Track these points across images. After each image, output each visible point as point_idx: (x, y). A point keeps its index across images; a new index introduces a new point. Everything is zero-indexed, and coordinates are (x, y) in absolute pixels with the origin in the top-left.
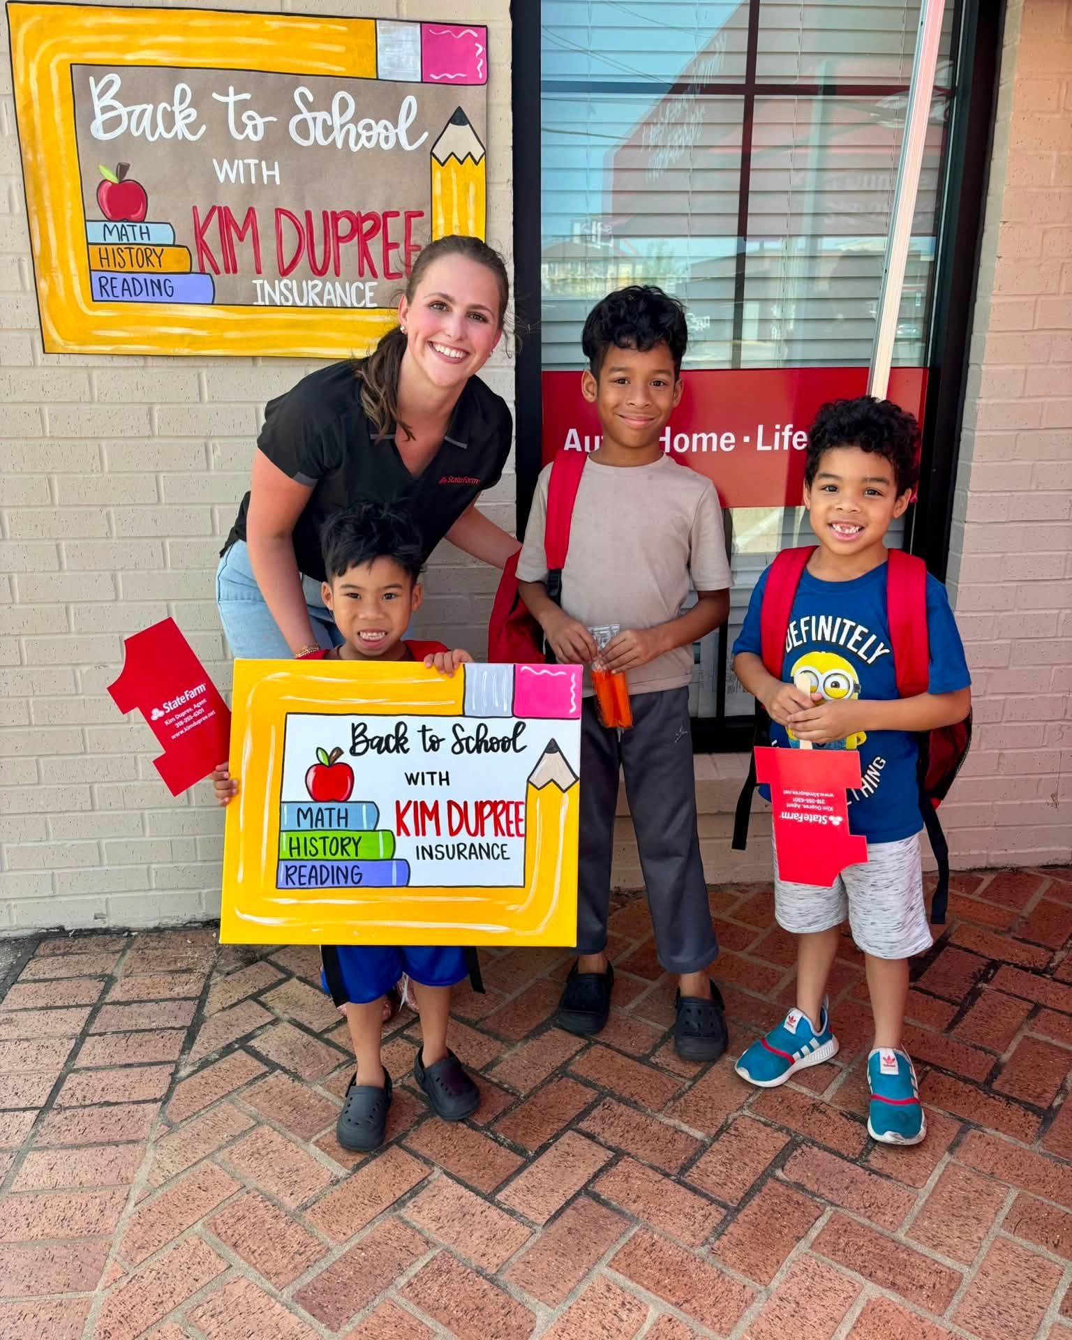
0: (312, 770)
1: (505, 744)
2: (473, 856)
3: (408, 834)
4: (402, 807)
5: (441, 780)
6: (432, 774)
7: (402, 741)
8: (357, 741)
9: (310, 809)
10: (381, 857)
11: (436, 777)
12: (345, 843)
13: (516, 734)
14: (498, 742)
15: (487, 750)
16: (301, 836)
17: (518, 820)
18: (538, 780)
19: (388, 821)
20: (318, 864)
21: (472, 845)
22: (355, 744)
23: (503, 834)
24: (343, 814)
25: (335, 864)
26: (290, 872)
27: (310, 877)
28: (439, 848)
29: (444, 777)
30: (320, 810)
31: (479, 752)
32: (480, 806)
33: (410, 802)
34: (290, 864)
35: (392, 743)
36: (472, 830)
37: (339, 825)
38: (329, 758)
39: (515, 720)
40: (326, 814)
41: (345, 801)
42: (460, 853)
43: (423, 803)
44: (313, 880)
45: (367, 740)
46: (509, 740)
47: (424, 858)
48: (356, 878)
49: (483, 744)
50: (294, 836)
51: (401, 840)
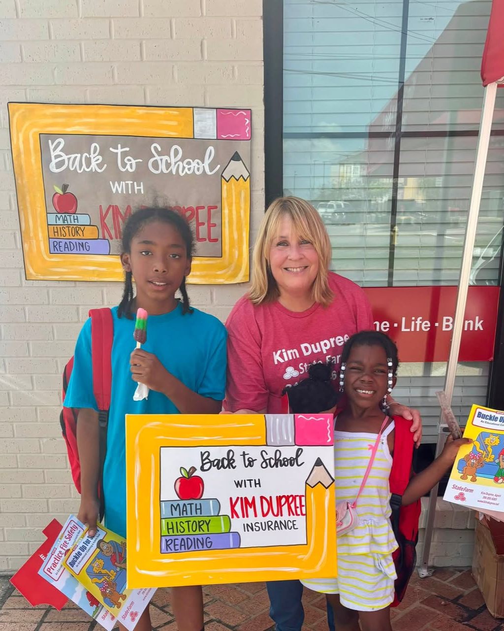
0: (178, 481)
1: (292, 462)
2: (277, 528)
3: (238, 517)
4: (234, 501)
5: (256, 484)
6: (250, 480)
7: (232, 461)
8: (204, 462)
9: (178, 505)
10: (223, 532)
11: (253, 482)
12: (201, 524)
13: (298, 456)
14: (287, 460)
15: (281, 466)
16: (174, 521)
17: (301, 506)
18: (312, 482)
19: (226, 510)
20: (185, 537)
21: (276, 522)
22: (203, 465)
23: (293, 515)
24: (198, 507)
25: (196, 537)
26: (169, 543)
27: (181, 545)
28: (257, 525)
29: (257, 482)
30: (184, 504)
31: (277, 467)
32: (279, 499)
33: (238, 498)
34: (168, 538)
35: (226, 463)
36: (276, 513)
37: (196, 513)
38: (188, 473)
39: (297, 447)
40: (188, 507)
41: (199, 499)
42: (269, 527)
43: (246, 498)
44: (183, 547)
45: (210, 462)
46: (294, 459)
47: (248, 531)
48: (209, 545)
49: (279, 462)
50: (170, 521)
51: (234, 521)
